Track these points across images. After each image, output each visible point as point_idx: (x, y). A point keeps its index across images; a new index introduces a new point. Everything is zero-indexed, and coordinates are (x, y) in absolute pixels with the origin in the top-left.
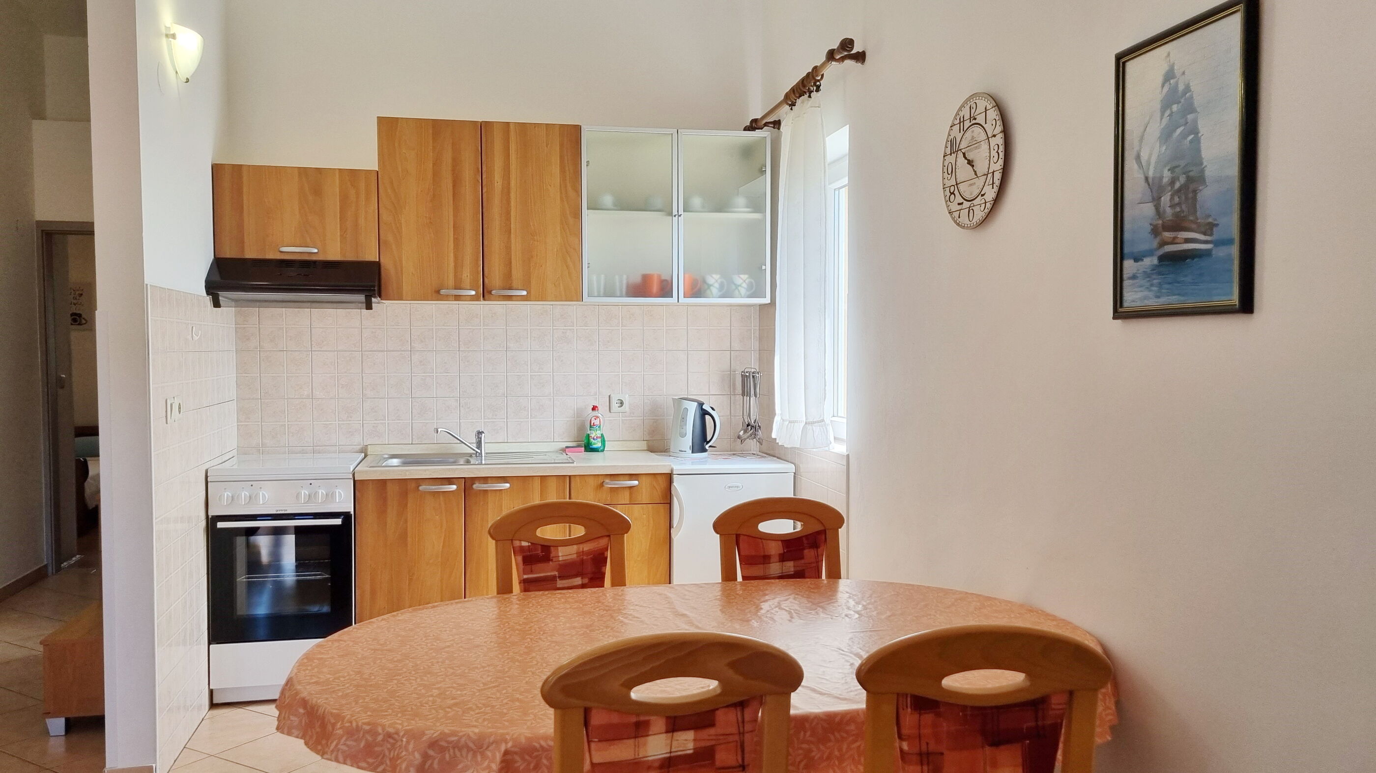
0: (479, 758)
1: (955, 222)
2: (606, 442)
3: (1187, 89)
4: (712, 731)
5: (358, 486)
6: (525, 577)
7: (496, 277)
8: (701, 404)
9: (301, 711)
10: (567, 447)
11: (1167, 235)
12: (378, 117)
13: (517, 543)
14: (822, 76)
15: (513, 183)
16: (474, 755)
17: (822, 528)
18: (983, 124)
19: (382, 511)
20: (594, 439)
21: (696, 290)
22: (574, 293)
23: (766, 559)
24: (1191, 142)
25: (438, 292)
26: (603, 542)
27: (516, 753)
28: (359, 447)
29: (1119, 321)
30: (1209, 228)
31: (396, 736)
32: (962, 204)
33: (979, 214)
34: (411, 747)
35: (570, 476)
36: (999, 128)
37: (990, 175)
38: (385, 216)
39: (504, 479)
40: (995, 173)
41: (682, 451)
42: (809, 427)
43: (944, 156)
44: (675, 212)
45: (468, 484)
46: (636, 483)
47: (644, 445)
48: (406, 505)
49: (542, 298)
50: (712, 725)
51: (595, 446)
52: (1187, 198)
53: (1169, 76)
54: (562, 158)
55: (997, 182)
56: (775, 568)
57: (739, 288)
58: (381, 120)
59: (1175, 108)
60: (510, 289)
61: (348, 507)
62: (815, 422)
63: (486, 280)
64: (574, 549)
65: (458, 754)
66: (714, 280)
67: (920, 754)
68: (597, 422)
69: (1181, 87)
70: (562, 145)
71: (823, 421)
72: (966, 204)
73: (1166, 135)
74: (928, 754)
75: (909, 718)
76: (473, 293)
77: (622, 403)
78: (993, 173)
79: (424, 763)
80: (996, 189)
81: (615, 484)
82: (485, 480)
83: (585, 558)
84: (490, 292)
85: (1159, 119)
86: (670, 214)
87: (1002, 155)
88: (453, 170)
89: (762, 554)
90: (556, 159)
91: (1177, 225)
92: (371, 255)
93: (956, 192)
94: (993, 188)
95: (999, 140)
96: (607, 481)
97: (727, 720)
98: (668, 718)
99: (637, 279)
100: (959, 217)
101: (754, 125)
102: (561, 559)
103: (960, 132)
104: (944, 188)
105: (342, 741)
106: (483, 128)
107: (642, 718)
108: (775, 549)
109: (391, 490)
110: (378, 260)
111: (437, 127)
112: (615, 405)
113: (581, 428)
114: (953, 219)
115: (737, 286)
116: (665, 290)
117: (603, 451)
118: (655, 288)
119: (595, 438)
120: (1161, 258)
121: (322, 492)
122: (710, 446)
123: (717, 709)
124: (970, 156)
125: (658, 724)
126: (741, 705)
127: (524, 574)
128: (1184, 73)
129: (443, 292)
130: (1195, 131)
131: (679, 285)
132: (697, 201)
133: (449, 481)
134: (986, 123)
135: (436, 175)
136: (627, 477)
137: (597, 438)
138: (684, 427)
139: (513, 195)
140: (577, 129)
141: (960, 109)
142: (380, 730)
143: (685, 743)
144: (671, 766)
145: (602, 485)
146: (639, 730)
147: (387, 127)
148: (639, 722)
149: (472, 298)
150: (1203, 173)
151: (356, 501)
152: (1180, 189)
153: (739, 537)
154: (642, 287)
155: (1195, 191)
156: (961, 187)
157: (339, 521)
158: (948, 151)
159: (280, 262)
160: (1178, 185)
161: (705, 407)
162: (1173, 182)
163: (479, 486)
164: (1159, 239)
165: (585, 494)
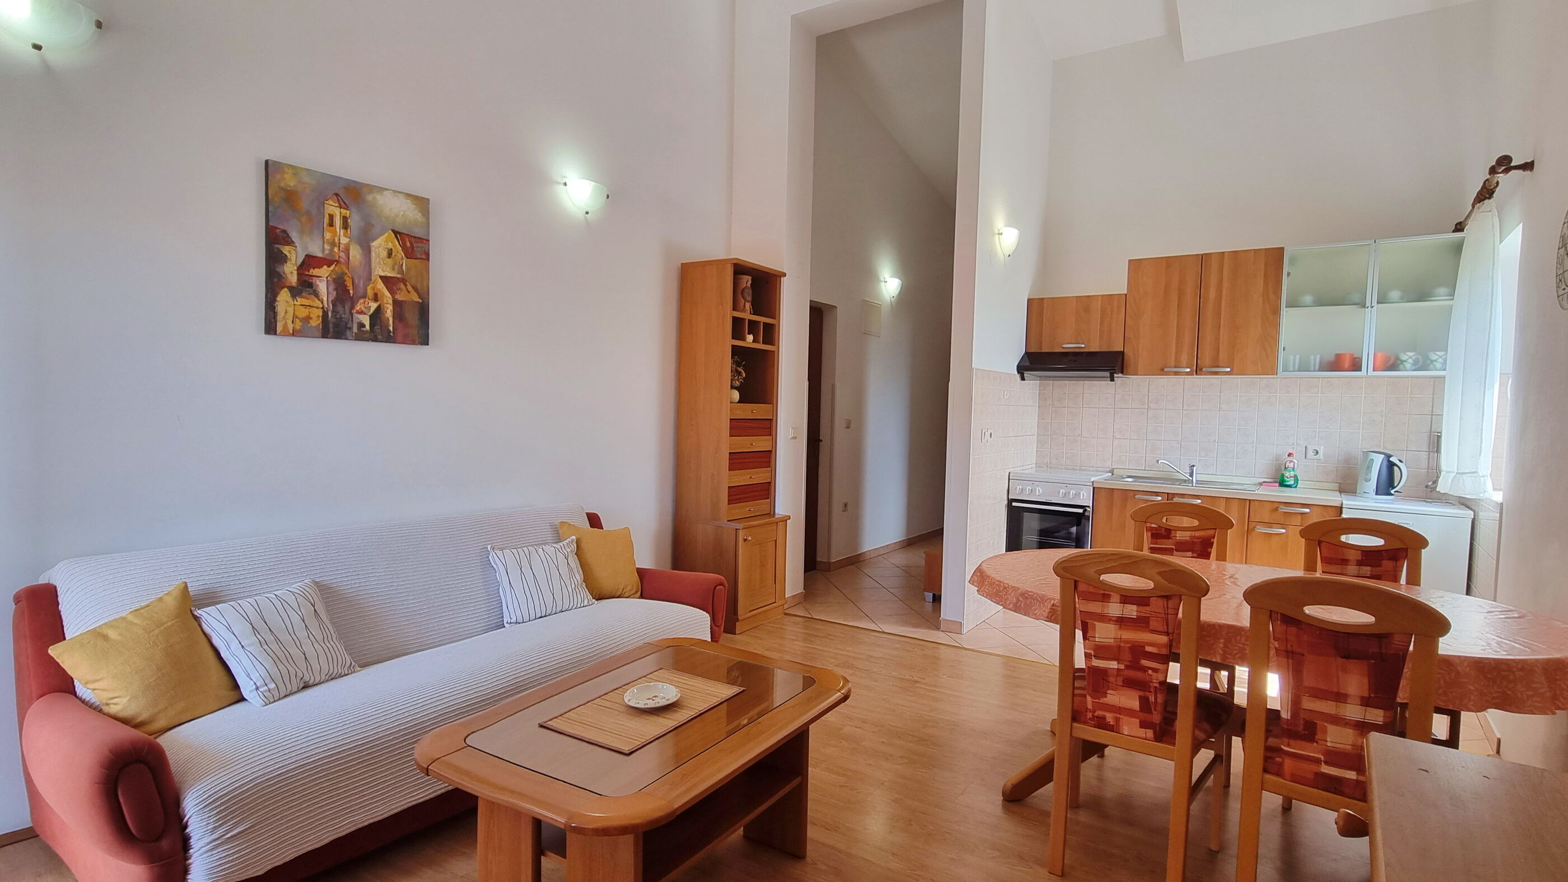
1: (1560, 305)
2: (1299, 482)
5: (1096, 490)
6: (1152, 546)
7: (1207, 360)
8: (1388, 457)
10: (1264, 482)
12: (1129, 260)
13: (1148, 525)
15: (1224, 293)
17: (1405, 546)
19: (1111, 509)
20: (1287, 477)
22: (1269, 369)
25: (1163, 370)
26: (1211, 532)
32: (1565, 289)
34: (1013, 594)
38: (1129, 322)
39: (1200, 497)
41: (1366, 493)
43: (1558, 249)
44: (1368, 304)
45: (1170, 496)
46: (1308, 510)
47: (1334, 486)
48: (1126, 506)
49: (1243, 373)
50: (1148, 605)
51: (1288, 483)
54: (1266, 272)
57: (1434, 363)
58: (1131, 261)
60: (1217, 367)
61: (1088, 502)
62: (1467, 473)
63: (1199, 361)
64: (1189, 533)
65: (1033, 601)
66: (1408, 357)
67: (1287, 652)
68: (1292, 465)
70: (1267, 263)
71: (1476, 472)
74: (1294, 652)
75: (1281, 628)
76: (1189, 370)
77: (1317, 453)
81: (1291, 510)
82: (1183, 496)
83: (1195, 540)
84: (1201, 370)
86: (1364, 306)
88: (1179, 289)
89: (1341, 557)
90: (1261, 274)
92: (1119, 347)
96: (1282, 507)
97: (1157, 605)
98: (1121, 595)
99: (1330, 357)
100: (1562, 300)
102: (1178, 538)
104: (1556, 277)
106: (1204, 258)
107: (1106, 592)
109: (1116, 496)
110: (1122, 350)
111: (1170, 260)
112: (1311, 454)
114: (1559, 302)
115: (1432, 361)
116: (1356, 365)
117: (1296, 487)
118: (1344, 365)
119: (1289, 477)
121: (1072, 492)
122: (1396, 492)
123: (1152, 597)
125: (1116, 597)
126: (1167, 598)
127: (1152, 544)
129: (1166, 370)
131: (1369, 362)
132: (1395, 294)
133: (1157, 494)
135: (1167, 293)
136: (1300, 506)
137: (1291, 477)
138: (1369, 474)
139: (1223, 303)
140: (1281, 250)
143: (1132, 611)
144: (1121, 621)
145: (1277, 509)
146: (1105, 598)
147: (1135, 265)
148: (1104, 594)
149: (1188, 374)
151: (1094, 500)
153: (1322, 543)
154: (1334, 364)
156: (1565, 275)
157: (1081, 511)
158: (1561, 245)
159: (1059, 353)
161: (1393, 459)
163: (1178, 499)
165: (1262, 514)
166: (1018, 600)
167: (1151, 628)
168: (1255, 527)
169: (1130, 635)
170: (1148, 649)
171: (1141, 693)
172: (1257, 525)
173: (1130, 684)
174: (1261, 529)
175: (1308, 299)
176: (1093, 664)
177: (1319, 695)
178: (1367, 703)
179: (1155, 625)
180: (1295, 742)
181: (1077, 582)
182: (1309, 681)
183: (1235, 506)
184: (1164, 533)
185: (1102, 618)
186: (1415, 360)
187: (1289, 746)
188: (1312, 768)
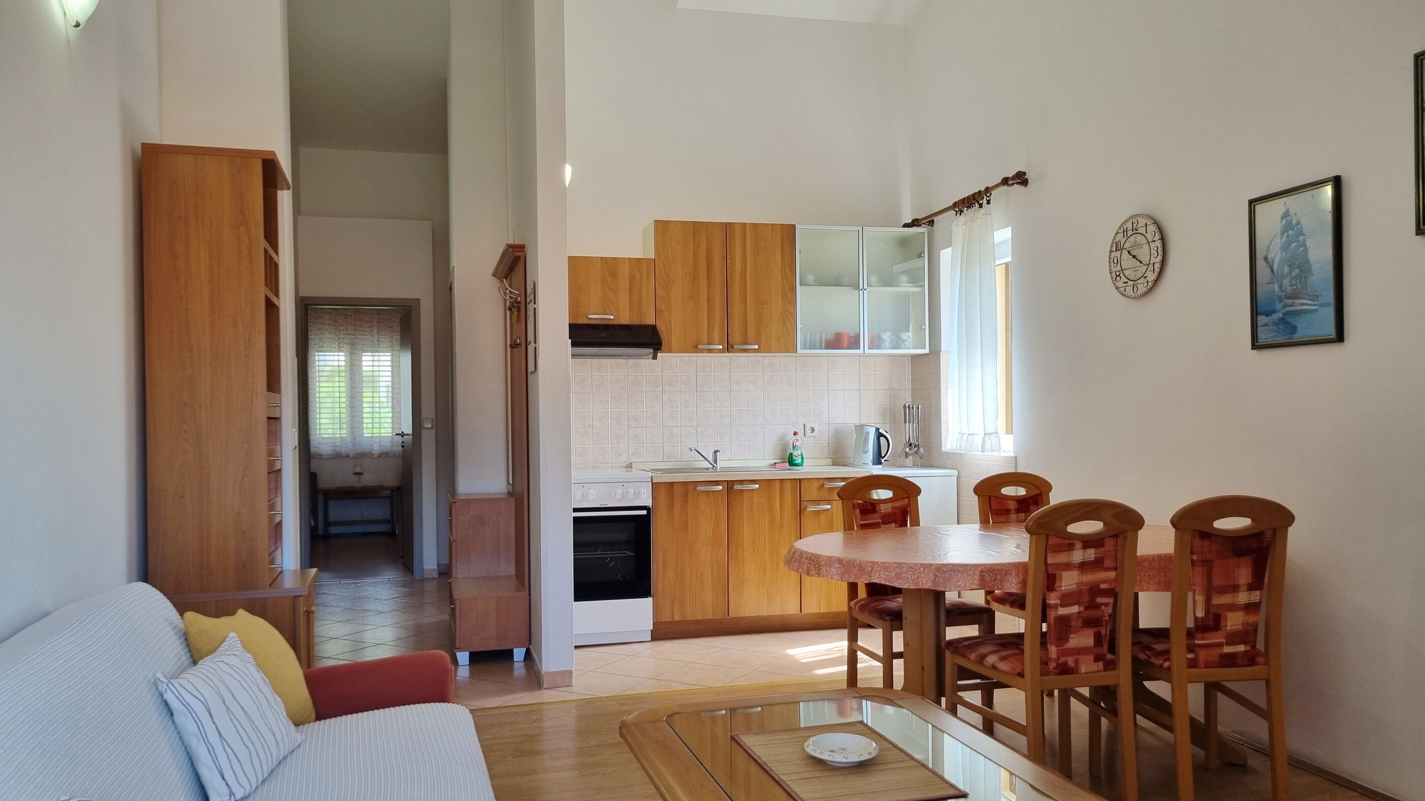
0: (965, 575)
1: (1122, 294)
2: (804, 460)
3: (1298, 223)
4: (1103, 549)
5: (655, 486)
6: (862, 522)
7: (736, 336)
8: (877, 429)
9: (838, 566)
10: (775, 463)
11: (1289, 301)
12: (655, 221)
13: (855, 502)
14: (991, 194)
15: (748, 267)
16: (962, 573)
17: (1040, 492)
18: (1144, 233)
19: (671, 505)
20: (796, 456)
21: (875, 343)
22: (789, 347)
23: (1007, 512)
24: (1302, 251)
25: (696, 347)
27: (986, 572)
28: (625, 464)
29: (1255, 351)
30: (1315, 298)
31: (915, 568)
32: (1127, 282)
33: (1142, 289)
34: (926, 572)
35: (800, 479)
36: (1158, 237)
37: (1151, 266)
38: (660, 292)
39: (755, 482)
40: (1155, 264)
42: (987, 437)
43: (1110, 252)
44: (861, 287)
45: (730, 484)
46: (843, 483)
47: (828, 461)
48: (687, 501)
49: (768, 350)
50: (1103, 546)
51: (797, 462)
52: (1301, 282)
53: (1286, 215)
54: (782, 248)
55: (1157, 270)
56: (1013, 516)
57: (905, 342)
58: (657, 222)
59: (1290, 232)
60: (746, 344)
61: (648, 503)
62: (992, 433)
63: (729, 338)
64: (889, 505)
65: (953, 574)
66: (886, 336)
67: (1203, 561)
68: (798, 444)
69: (1294, 222)
70: (782, 239)
71: (997, 432)
72: (1130, 283)
73: (1285, 247)
74: (1206, 561)
75: (1198, 542)
76: (721, 347)
77: (813, 430)
78: (1154, 264)
79: (935, 579)
80: (1156, 274)
81: (833, 485)
82: (741, 482)
83: (896, 511)
84: (733, 347)
85: (1280, 237)
86: (858, 288)
87: (1161, 253)
88: (707, 257)
89: (1005, 508)
90: (778, 249)
91: (1294, 296)
92: (650, 320)
93: (1122, 275)
94: (1154, 273)
95: (1158, 244)
96: (826, 483)
97: (1110, 544)
98: (1083, 541)
99: (831, 337)
100: (1125, 291)
101: (915, 223)
102: (882, 511)
103: (1124, 237)
104: (1110, 273)
105: (882, 573)
106: (728, 228)
107: (1071, 541)
108: (1012, 505)
109: (677, 490)
110: (655, 324)
111: (696, 227)
112: (808, 432)
113: (784, 447)
114: (1120, 292)
115: (903, 341)
116: (854, 343)
117: (802, 465)
118: (845, 344)
120: (1284, 314)
121: (631, 491)
122: (885, 460)
123: (1105, 538)
124: (1134, 253)
125: (1078, 545)
126: (1116, 536)
128: (1296, 214)
129: (700, 347)
130: (1304, 245)
131: (865, 340)
132: (874, 279)
133: (717, 483)
134: (1146, 233)
135: (695, 261)
136: (839, 480)
137: (798, 455)
138: (866, 445)
139: (748, 275)
140: (793, 227)
141: (1124, 223)
142: (904, 565)
143: (1091, 554)
144: (1083, 566)
145: (823, 485)
146: (1070, 547)
147: (662, 228)
148: (1069, 543)
149: (721, 351)
150: (1310, 268)
151: (654, 498)
152: (1296, 277)
153: (990, 497)
154: (836, 342)
155: (1306, 278)
156: (1126, 272)
157: (644, 512)
158: (1114, 249)
159: (589, 326)
160: (1294, 274)
161: (881, 431)
162: (1290, 273)
163: (737, 487)
164: (1283, 303)
165: (811, 492)
166: (936, 576)
167: (1105, 566)
168: (806, 507)
169: (1088, 578)
170: (1103, 586)
171: (1095, 630)
172: (807, 504)
173: (1088, 623)
174: (811, 508)
175: (810, 278)
176: (1059, 613)
177: (1223, 591)
178: (1251, 588)
179: (1108, 563)
180: (1206, 635)
181: (1048, 536)
182: (1217, 582)
183: (788, 487)
184: (870, 508)
185: (1068, 566)
186: (892, 340)
187: (1203, 639)
188: (1218, 651)
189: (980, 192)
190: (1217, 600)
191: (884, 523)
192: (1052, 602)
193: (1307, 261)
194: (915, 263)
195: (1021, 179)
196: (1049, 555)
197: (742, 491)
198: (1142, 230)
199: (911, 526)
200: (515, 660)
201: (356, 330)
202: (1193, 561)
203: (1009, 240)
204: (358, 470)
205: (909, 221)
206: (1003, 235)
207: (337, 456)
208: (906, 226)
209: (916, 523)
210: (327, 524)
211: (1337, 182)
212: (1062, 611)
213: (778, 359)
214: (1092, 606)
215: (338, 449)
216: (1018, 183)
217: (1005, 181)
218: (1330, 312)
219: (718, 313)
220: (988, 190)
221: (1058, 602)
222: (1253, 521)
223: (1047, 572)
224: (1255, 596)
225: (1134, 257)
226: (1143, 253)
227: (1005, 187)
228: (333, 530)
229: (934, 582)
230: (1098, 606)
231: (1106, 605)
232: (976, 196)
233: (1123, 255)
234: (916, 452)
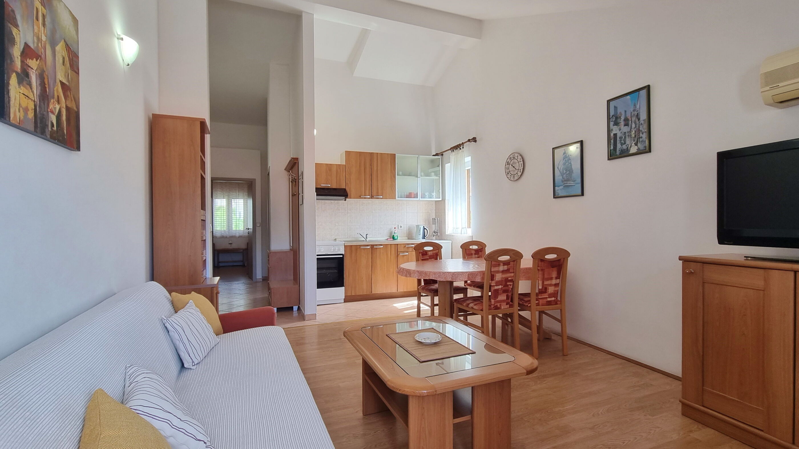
1: (509, 180)
2: (398, 237)
3: (568, 156)
4: (509, 266)
5: (345, 247)
6: (422, 258)
7: (374, 193)
10: (388, 239)
11: (565, 182)
12: (346, 151)
13: (420, 251)
14: (464, 145)
15: (379, 168)
16: (462, 275)
17: (482, 247)
19: (351, 253)
21: (423, 196)
22: (393, 197)
23: (472, 254)
24: (570, 165)
25: (360, 197)
28: (334, 239)
29: (554, 199)
30: (574, 181)
31: (445, 273)
33: (516, 178)
35: (397, 244)
36: (521, 160)
37: (519, 170)
38: (347, 176)
39: (381, 245)
40: (521, 169)
42: (461, 229)
43: (505, 165)
45: (372, 246)
47: (407, 238)
48: (357, 252)
49: (386, 198)
51: (395, 238)
52: (569, 176)
53: (565, 153)
54: (391, 162)
55: (521, 171)
56: (474, 256)
57: (433, 196)
59: (566, 159)
60: (378, 196)
61: (343, 253)
63: (372, 194)
64: (432, 252)
66: (427, 194)
67: (541, 269)
68: (396, 232)
70: (391, 159)
71: (465, 228)
72: (512, 176)
73: (564, 164)
74: (543, 269)
75: (540, 263)
76: (369, 197)
77: (401, 227)
80: (521, 173)
81: (409, 246)
82: (376, 245)
83: (434, 254)
84: (373, 197)
85: (562, 161)
86: (417, 177)
87: (523, 166)
88: (364, 164)
90: (389, 163)
91: (568, 180)
92: (343, 187)
93: (509, 173)
95: (522, 162)
96: (407, 245)
97: (512, 263)
98: (503, 263)
99: (408, 194)
100: (510, 178)
101: (437, 155)
102: (429, 254)
103: (510, 160)
104: (505, 172)
106: (371, 154)
108: (473, 252)
109: (353, 248)
110: (345, 188)
111: (360, 153)
112: (399, 228)
113: (391, 233)
116: (416, 196)
117: (397, 239)
118: (413, 196)
120: (564, 186)
121: (337, 248)
122: (426, 238)
123: (510, 262)
124: (513, 165)
128: (568, 153)
129: (361, 197)
131: (419, 195)
132: (422, 174)
133: (368, 245)
134: (518, 159)
135: (360, 166)
136: (412, 244)
137: (396, 236)
138: (420, 233)
139: (379, 171)
140: (394, 155)
141: (510, 155)
143: (506, 267)
144: (503, 272)
145: (405, 246)
146: (499, 265)
147: (348, 153)
148: (498, 264)
149: (369, 198)
150: (573, 171)
151: (345, 251)
152: (568, 174)
153: (466, 249)
154: (409, 196)
155: (571, 174)
156: (511, 172)
157: (342, 256)
158: (507, 164)
159: (321, 188)
160: (567, 173)
161: (425, 227)
162: (566, 173)
163: (375, 247)
164: (563, 183)
165: (401, 249)
166: (452, 276)
167: (510, 272)
168: (399, 254)
169: (505, 276)
170: (509, 279)
171: (507, 294)
173: (505, 291)
174: (401, 254)
175: (401, 173)
177: (548, 279)
178: (556, 278)
179: (511, 271)
180: (542, 294)
181: (492, 261)
182: (546, 276)
183: (393, 246)
184: (425, 253)
185: (498, 272)
186: (429, 195)
187: (541, 296)
188: (545, 300)
189: (460, 144)
190: (546, 283)
191: (430, 259)
192: (493, 284)
193: (572, 169)
194: (437, 169)
195: (474, 140)
196: (492, 268)
197: (377, 248)
198: (516, 158)
199: (439, 259)
200: (294, 310)
201: (230, 191)
202: (538, 269)
203: (469, 161)
204: (230, 242)
205: (435, 154)
206: (468, 159)
207: (222, 237)
208: (433, 155)
209: (441, 258)
210: (219, 262)
211: (581, 142)
212: (496, 288)
213: (389, 202)
214: (506, 285)
215: (223, 235)
216: (473, 141)
217: (469, 140)
218: (579, 186)
219: (368, 185)
220: (463, 143)
221: (495, 284)
222: (557, 255)
223: (491, 274)
224: (558, 281)
225: (514, 167)
226: (517, 166)
227: (469, 142)
228: (221, 265)
229: (452, 278)
230: (507, 286)
231: (510, 285)
232: (459, 146)
233: (510, 167)
234: (437, 235)
